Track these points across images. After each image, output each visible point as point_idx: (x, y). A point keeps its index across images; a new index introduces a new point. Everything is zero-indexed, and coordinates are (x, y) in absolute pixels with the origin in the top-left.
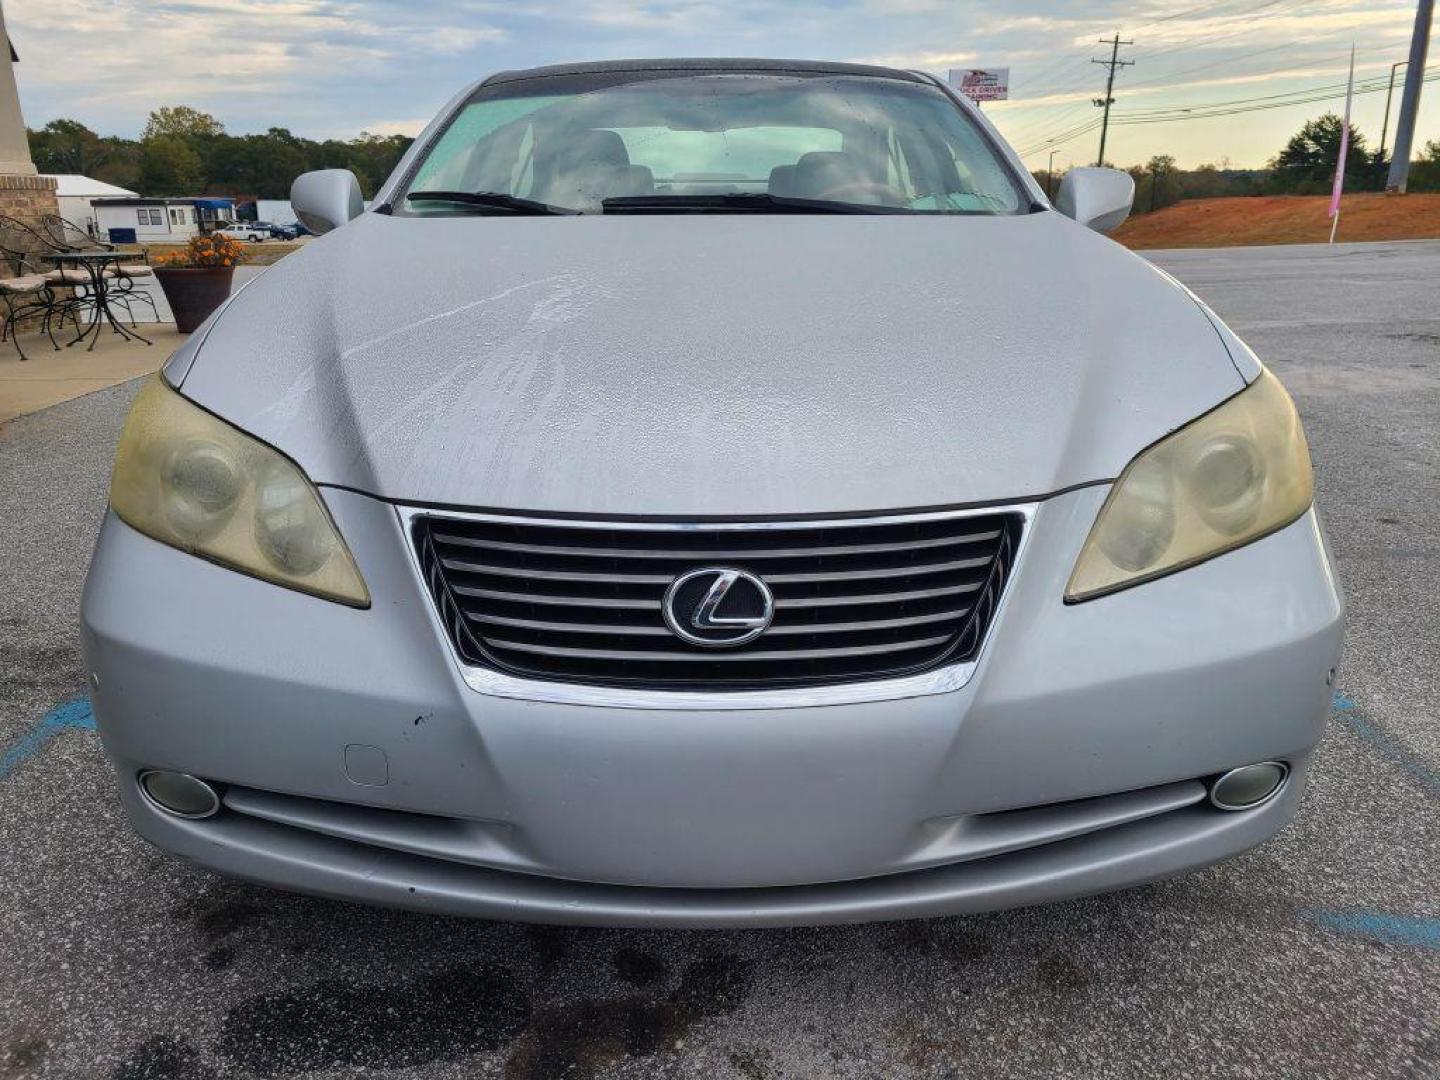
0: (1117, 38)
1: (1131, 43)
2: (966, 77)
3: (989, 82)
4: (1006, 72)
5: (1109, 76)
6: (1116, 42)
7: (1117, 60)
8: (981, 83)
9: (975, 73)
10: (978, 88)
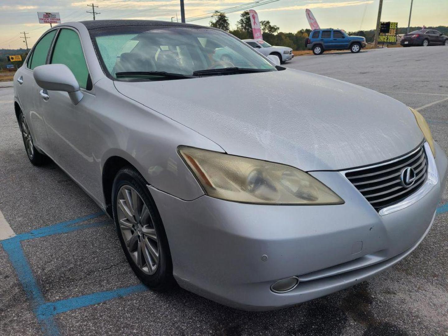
0: (93, 4)
1: (98, 7)
2: (44, 15)
3: (53, 17)
4: (58, 14)
5: (93, 17)
6: (93, 6)
7: (95, 12)
8: (50, 17)
9: (47, 14)
10: (49, 19)
